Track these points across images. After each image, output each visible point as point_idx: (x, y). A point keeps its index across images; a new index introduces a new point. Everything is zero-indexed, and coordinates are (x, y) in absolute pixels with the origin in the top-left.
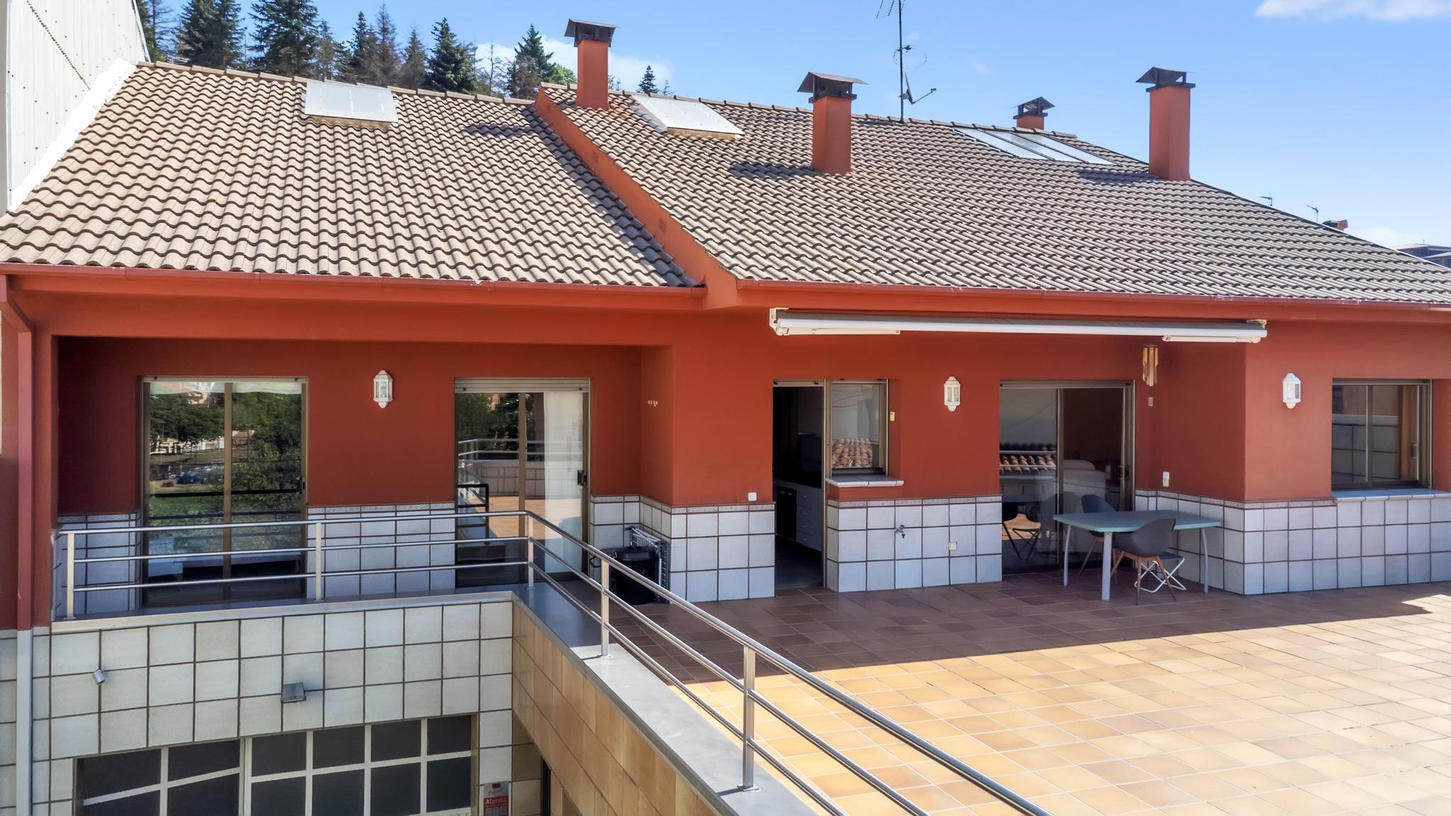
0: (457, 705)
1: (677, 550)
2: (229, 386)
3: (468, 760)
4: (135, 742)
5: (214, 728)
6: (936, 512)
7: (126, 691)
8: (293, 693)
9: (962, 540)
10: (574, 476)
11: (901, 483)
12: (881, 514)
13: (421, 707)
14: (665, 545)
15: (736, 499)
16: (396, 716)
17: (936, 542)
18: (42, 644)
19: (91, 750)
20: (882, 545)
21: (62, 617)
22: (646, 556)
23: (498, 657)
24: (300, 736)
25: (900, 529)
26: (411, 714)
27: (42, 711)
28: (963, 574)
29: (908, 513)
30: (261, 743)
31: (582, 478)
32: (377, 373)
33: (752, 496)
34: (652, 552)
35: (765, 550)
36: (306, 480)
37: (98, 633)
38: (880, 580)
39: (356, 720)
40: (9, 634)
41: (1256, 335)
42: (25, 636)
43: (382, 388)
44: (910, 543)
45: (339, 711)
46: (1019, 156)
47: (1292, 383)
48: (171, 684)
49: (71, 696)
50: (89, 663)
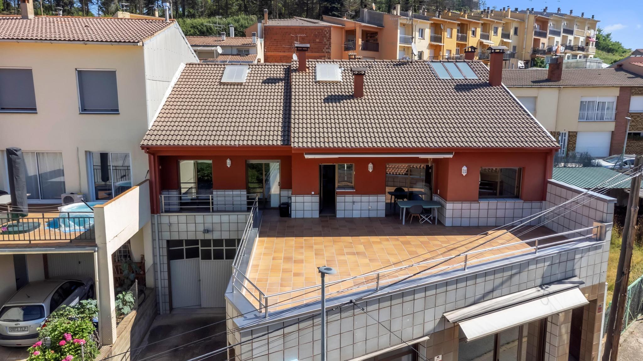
1: (293, 205)
2: (196, 161)
4: (177, 238)
5: (191, 237)
6: (365, 198)
7: (174, 228)
8: (206, 231)
9: (373, 205)
11: (355, 191)
12: (349, 198)
15: (309, 193)
17: (365, 206)
18: (159, 217)
19: (169, 239)
20: (349, 206)
21: (162, 212)
24: (210, 240)
25: (354, 202)
27: (160, 230)
28: (373, 214)
29: (357, 198)
30: (202, 241)
31: (279, 184)
32: (227, 159)
33: (313, 193)
35: (317, 206)
36: (213, 183)
37: (169, 216)
38: (348, 215)
39: (222, 238)
40: (153, 215)
41: (451, 156)
42: (156, 215)
43: (229, 163)
44: (357, 206)
45: (216, 236)
46: (441, 78)
47: (464, 169)
48: (183, 227)
49: (165, 228)
50: (168, 222)
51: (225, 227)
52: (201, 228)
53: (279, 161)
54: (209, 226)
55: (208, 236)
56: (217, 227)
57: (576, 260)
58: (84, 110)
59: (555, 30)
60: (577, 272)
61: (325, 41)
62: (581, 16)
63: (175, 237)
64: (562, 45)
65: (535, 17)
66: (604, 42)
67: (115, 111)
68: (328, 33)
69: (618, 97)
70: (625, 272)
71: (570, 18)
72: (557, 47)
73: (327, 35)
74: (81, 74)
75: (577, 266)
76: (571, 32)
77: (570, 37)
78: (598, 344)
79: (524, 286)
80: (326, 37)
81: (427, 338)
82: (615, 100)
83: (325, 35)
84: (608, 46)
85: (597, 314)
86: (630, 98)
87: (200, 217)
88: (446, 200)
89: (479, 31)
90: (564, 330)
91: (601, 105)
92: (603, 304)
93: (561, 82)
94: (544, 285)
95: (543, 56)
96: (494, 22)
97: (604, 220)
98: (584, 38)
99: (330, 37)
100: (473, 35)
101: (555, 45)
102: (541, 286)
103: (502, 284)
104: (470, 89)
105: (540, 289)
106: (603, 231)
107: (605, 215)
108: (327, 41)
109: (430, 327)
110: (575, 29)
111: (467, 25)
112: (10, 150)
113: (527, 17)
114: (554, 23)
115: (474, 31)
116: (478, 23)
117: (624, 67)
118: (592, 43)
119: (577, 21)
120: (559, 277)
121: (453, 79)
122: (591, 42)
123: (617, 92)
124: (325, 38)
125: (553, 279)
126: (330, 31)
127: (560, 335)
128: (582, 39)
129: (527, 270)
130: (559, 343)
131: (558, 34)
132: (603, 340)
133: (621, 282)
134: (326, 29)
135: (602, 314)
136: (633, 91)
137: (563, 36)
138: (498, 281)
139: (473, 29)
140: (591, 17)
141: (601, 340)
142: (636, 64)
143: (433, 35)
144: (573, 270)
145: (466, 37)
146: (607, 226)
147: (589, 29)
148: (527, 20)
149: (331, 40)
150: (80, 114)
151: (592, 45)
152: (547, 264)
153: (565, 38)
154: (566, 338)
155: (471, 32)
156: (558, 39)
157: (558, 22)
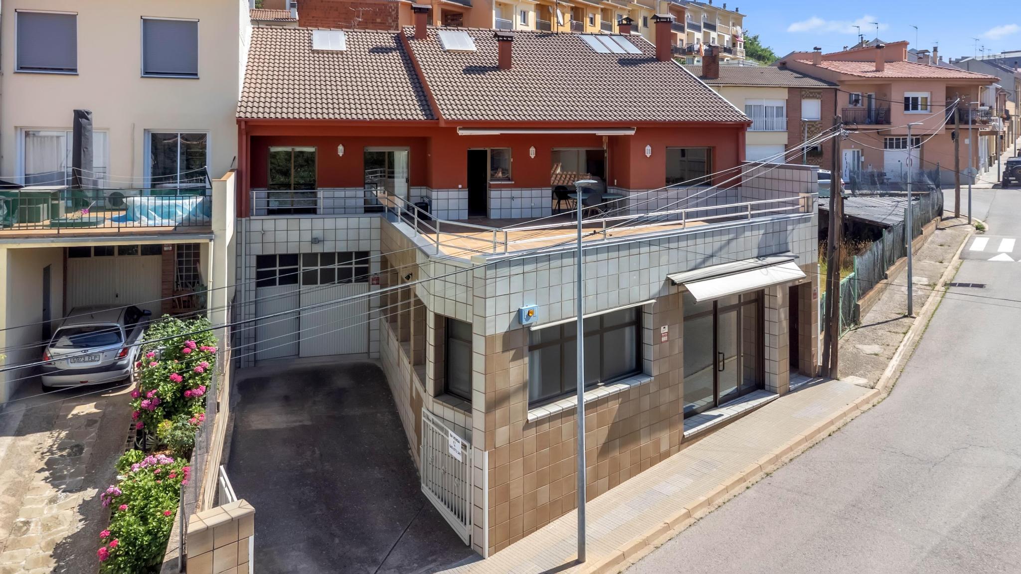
0: (363, 248)
1: (434, 203)
2: (293, 149)
3: (367, 267)
4: (271, 252)
5: (293, 250)
6: (526, 193)
7: (269, 237)
8: (315, 241)
9: (536, 202)
10: (404, 180)
11: (513, 182)
12: (506, 193)
13: (353, 248)
14: (430, 202)
15: (454, 187)
16: (345, 250)
17: (526, 203)
18: (248, 222)
19: (260, 253)
20: (506, 203)
21: (253, 215)
22: (424, 205)
23: (376, 234)
24: (316, 254)
25: (512, 198)
26: (349, 250)
27: (248, 242)
28: (537, 214)
29: (516, 193)
30: (305, 255)
31: (407, 181)
32: (339, 145)
33: (460, 186)
34: (426, 204)
35: (465, 204)
36: (317, 179)
37: (261, 221)
38: (506, 215)
39: (334, 251)
40: (239, 219)
41: (632, 133)
42: (244, 219)
43: (341, 150)
44: (517, 203)
45: (328, 248)
46: (598, 52)
47: (648, 149)
48: (281, 236)
49: (255, 237)
50: (260, 228)
51: (341, 235)
52: (307, 237)
53: (408, 148)
54: (318, 234)
55: (318, 249)
56: (330, 235)
57: (788, 232)
58: (148, 72)
59: (694, 23)
60: (790, 248)
61: (390, 21)
62: (722, 8)
63: (269, 251)
64: (704, 43)
65: (668, 4)
66: (752, 47)
67: (194, 75)
68: (393, 10)
69: (787, 100)
70: (836, 246)
71: (709, 9)
72: (699, 46)
73: (393, 13)
74: (146, 22)
75: (789, 239)
76: (713, 28)
77: (713, 34)
78: (817, 338)
79: (741, 256)
80: (390, 15)
81: (654, 301)
82: (782, 104)
83: (390, 12)
84: (757, 51)
85: (813, 300)
86: (801, 102)
87: (306, 222)
88: (629, 188)
89: (598, 18)
90: (783, 316)
91: (769, 110)
92: (817, 288)
93: (719, 80)
94: (761, 257)
95: (683, 57)
96: (617, 7)
97: (809, 190)
98: (729, 36)
99: (397, 16)
100: (592, 23)
101: (696, 42)
102: (757, 257)
103: (721, 249)
104: (636, 64)
105: (757, 260)
106: (810, 203)
107: (810, 184)
108: (393, 21)
109: (655, 289)
110: (718, 24)
111: (583, 9)
112: (81, 111)
113: (658, 4)
114: (692, 15)
115: (591, 19)
116: (597, 8)
117: (788, 65)
118: (740, 44)
119: (719, 14)
120: (774, 249)
121: (613, 54)
122: (739, 42)
123: (785, 94)
124: (389, 18)
125: (769, 252)
126: (397, 8)
127: (780, 322)
128: (727, 38)
129: (743, 236)
130: (779, 330)
131: (698, 29)
132: (821, 337)
133: (833, 258)
134: (392, 5)
135: (817, 301)
136: (804, 93)
137: (704, 31)
138: (717, 245)
139: (591, 16)
140: (735, 10)
141: (819, 337)
142: (802, 61)
143: (539, 20)
144: (787, 243)
145: (583, 26)
146: (813, 197)
147: (734, 25)
148: (658, 8)
149: (399, 21)
150: (142, 77)
151: (740, 47)
152: (762, 232)
153: (706, 35)
154: (785, 325)
155: (588, 20)
156: (698, 35)
157: (696, 13)
